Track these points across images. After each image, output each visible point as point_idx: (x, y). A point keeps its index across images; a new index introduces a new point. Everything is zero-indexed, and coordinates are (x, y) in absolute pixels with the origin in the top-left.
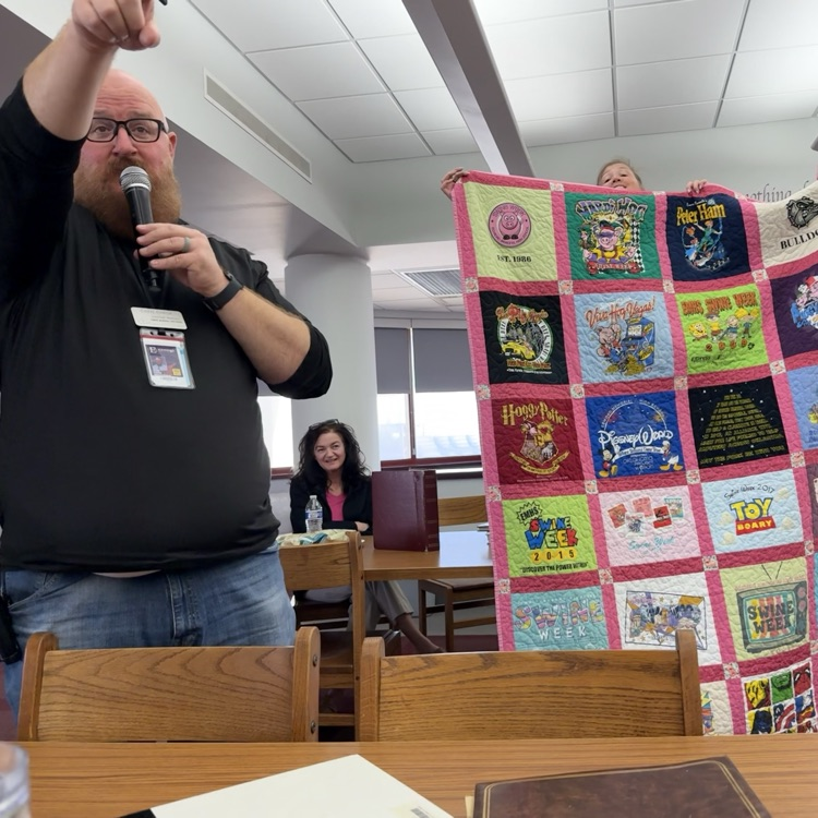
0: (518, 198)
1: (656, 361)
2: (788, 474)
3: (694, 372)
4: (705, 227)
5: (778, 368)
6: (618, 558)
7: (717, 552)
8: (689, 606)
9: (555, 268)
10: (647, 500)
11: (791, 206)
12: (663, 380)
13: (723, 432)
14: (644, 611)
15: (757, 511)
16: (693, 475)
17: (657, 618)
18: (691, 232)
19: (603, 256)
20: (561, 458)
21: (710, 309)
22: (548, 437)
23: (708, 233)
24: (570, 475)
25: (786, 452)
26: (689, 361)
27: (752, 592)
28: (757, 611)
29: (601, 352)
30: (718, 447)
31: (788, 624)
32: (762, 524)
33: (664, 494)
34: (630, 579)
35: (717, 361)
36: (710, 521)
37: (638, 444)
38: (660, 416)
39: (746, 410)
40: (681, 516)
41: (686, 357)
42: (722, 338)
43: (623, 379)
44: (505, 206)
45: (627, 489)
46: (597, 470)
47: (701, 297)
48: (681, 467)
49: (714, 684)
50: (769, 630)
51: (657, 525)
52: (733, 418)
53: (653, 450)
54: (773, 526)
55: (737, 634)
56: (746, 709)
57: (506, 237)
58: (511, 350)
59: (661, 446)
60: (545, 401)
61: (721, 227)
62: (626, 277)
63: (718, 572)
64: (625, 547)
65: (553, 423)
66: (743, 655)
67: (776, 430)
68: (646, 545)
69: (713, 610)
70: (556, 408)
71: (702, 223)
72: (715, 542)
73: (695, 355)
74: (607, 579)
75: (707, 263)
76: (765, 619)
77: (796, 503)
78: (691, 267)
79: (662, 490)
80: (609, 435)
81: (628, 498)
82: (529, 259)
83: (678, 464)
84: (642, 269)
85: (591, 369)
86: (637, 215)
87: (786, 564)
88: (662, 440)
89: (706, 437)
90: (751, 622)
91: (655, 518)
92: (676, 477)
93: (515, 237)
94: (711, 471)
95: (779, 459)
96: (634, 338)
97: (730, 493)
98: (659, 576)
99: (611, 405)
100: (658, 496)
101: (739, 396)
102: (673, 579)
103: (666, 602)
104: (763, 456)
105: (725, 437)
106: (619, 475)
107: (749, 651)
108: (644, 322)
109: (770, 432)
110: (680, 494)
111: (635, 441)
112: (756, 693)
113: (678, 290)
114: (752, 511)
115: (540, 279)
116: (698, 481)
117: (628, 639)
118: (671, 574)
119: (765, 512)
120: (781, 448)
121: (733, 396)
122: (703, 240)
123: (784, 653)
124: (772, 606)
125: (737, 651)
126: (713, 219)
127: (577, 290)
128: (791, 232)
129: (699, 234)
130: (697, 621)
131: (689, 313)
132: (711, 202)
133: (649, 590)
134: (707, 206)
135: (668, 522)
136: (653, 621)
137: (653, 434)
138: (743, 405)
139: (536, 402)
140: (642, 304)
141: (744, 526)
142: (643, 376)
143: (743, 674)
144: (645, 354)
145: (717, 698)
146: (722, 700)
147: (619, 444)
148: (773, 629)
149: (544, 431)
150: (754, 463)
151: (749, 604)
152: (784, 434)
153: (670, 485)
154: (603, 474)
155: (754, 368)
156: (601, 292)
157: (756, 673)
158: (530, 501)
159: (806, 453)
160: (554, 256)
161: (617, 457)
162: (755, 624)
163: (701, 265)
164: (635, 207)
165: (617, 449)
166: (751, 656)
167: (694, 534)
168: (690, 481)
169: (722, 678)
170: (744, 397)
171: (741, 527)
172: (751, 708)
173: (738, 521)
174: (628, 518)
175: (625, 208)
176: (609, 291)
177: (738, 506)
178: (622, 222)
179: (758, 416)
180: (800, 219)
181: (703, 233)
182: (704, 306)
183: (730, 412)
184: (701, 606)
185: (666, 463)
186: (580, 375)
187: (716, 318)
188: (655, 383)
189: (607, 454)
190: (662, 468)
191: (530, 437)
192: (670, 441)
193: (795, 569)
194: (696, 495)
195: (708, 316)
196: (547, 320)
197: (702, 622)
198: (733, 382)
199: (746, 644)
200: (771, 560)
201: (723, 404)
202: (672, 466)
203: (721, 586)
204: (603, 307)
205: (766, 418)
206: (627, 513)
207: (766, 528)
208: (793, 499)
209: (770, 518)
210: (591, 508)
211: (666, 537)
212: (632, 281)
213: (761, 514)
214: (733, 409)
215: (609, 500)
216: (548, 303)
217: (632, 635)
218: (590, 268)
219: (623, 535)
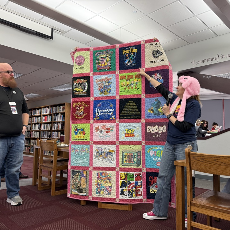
0: (82, 54)
1: (111, 92)
2: (140, 124)
3: (121, 95)
4: (131, 54)
5: (143, 96)
6: (95, 139)
7: (120, 140)
8: (111, 152)
9: (89, 70)
10: (105, 126)
11: (154, 52)
12: (113, 96)
13: (127, 111)
14: (100, 152)
15: (131, 132)
16: (118, 121)
17: (103, 154)
18: (127, 56)
19: (101, 66)
20: (85, 115)
21: (128, 78)
22: (83, 110)
23: (132, 56)
24: (87, 119)
25: (141, 118)
26: (120, 92)
27: (126, 151)
28: (126, 156)
29: (98, 89)
30: (125, 114)
31: (134, 161)
32: (131, 135)
33: (110, 125)
34: (98, 144)
35: (128, 92)
36: (120, 133)
37: (105, 112)
38: (112, 105)
39: (134, 106)
40: (113, 131)
41: (119, 91)
42: (129, 86)
43: (103, 96)
44: (79, 56)
45: (101, 123)
46: (94, 118)
47: (126, 74)
48: (115, 119)
49: (113, 172)
50: (128, 161)
51: (107, 132)
52: (130, 107)
53: (109, 114)
54: (134, 136)
55: (120, 161)
56: (120, 179)
57: (79, 63)
58: (76, 90)
59: (111, 113)
60: (83, 101)
61: (135, 55)
62: (106, 71)
63: (119, 145)
64: (97, 137)
65: (84, 107)
66: (121, 166)
67: (140, 112)
68: (103, 137)
69: (116, 154)
70: (86, 103)
71: (131, 53)
72: (120, 138)
73: (121, 90)
74: (92, 143)
75: (130, 64)
76: (128, 158)
77: (141, 131)
78: (126, 65)
79: (110, 124)
80: (98, 109)
81: (100, 125)
82: (84, 68)
83: (114, 118)
84: (110, 68)
85: (96, 93)
86: (110, 54)
87: (136, 146)
88: (111, 111)
89: (122, 111)
90: (124, 158)
91: (106, 130)
92: (113, 121)
93: (81, 63)
94: (122, 120)
95: (138, 120)
96: (106, 86)
97: (125, 126)
98: (105, 144)
99: (100, 102)
100: (108, 125)
101: (132, 102)
102: (108, 145)
103: (106, 151)
104: (135, 118)
105: (127, 112)
106: (99, 119)
107: (123, 165)
108: (109, 82)
109: (138, 112)
110: (114, 125)
111: (104, 111)
112: (123, 176)
113: (120, 73)
114: (130, 132)
115: (86, 72)
116: (118, 122)
117: (95, 158)
118: (108, 144)
119: (133, 132)
120: (139, 117)
121: (131, 102)
122: (130, 58)
123: (132, 168)
124: (130, 155)
125: (120, 165)
126: (134, 52)
127: (94, 75)
128: (154, 59)
129: (129, 56)
130: (112, 156)
131: (122, 79)
132: (134, 48)
133: (102, 147)
134: (133, 49)
135: (109, 132)
136: (102, 155)
137: (109, 110)
138: (133, 104)
139: (81, 102)
140: (109, 77)
141: (127, 135)
142: (108, 95)
143: (120, 171)
144: (109, 90)
145: (113, 175)
146: (114, 176)
147: (100, 112)
148: (129, 161)
149: (82, 108)
150: (132, 120)
151: (125, 154)
152: (141, 114)
153: (112, 123)
154: (95, 119)
155: (137, 95)
156: (100, 75)
157: (123, 171)
158: (76, 124)
159: (146, 119)
160: (90, 67)
161: (99, 115)
162: (125, 159)
163: (129, 65)
164: (110, 52)
165: (100, 113)
166: (123, 167)
167: (115, 135)
168: (117, 122)
169: (115, 170)
170: (134, 102)
171: (126, 135)
172: (121, 179)
173: (126, 133)
174: (100, 130)
175: (107, 53)
176: (102, 75)
177: (126, 130)
178: (106, 56)
179: (136, 108)
180: (156, 55)
181: (131, 56)
182: (126, 77)
183: (130, 106)
184: (114, 153)
185: (111, 117)
186: (93, 95)
187: (129, 81)
188: (111, 97)
189: (97, 114)
190: (111, 118)
191: (78, 110)
192: (113, 112)
193: (138, 148)
194: (117, 126)
195: (127, 80)
196: (87, 82)
197: (113, 157)
198: (132, 98)
199: (122, 163)
200: (132, 144)
201: (128, 103)
202: (113, 118)
203: (119, 149)
204: (100, 79)
205: (138, 109)
206: (100, 129)
207: (132, 136)
208: (140, 130)
209: (133, 134)
210: (90, 127)
211: (108, 135)
212: (107, 72)
213: (132, 132)
214: (130, 105)
215: (96, 125)
216: (87, 78)
217: (96, 157)
218: (98, 69)
219: (98, 134)
